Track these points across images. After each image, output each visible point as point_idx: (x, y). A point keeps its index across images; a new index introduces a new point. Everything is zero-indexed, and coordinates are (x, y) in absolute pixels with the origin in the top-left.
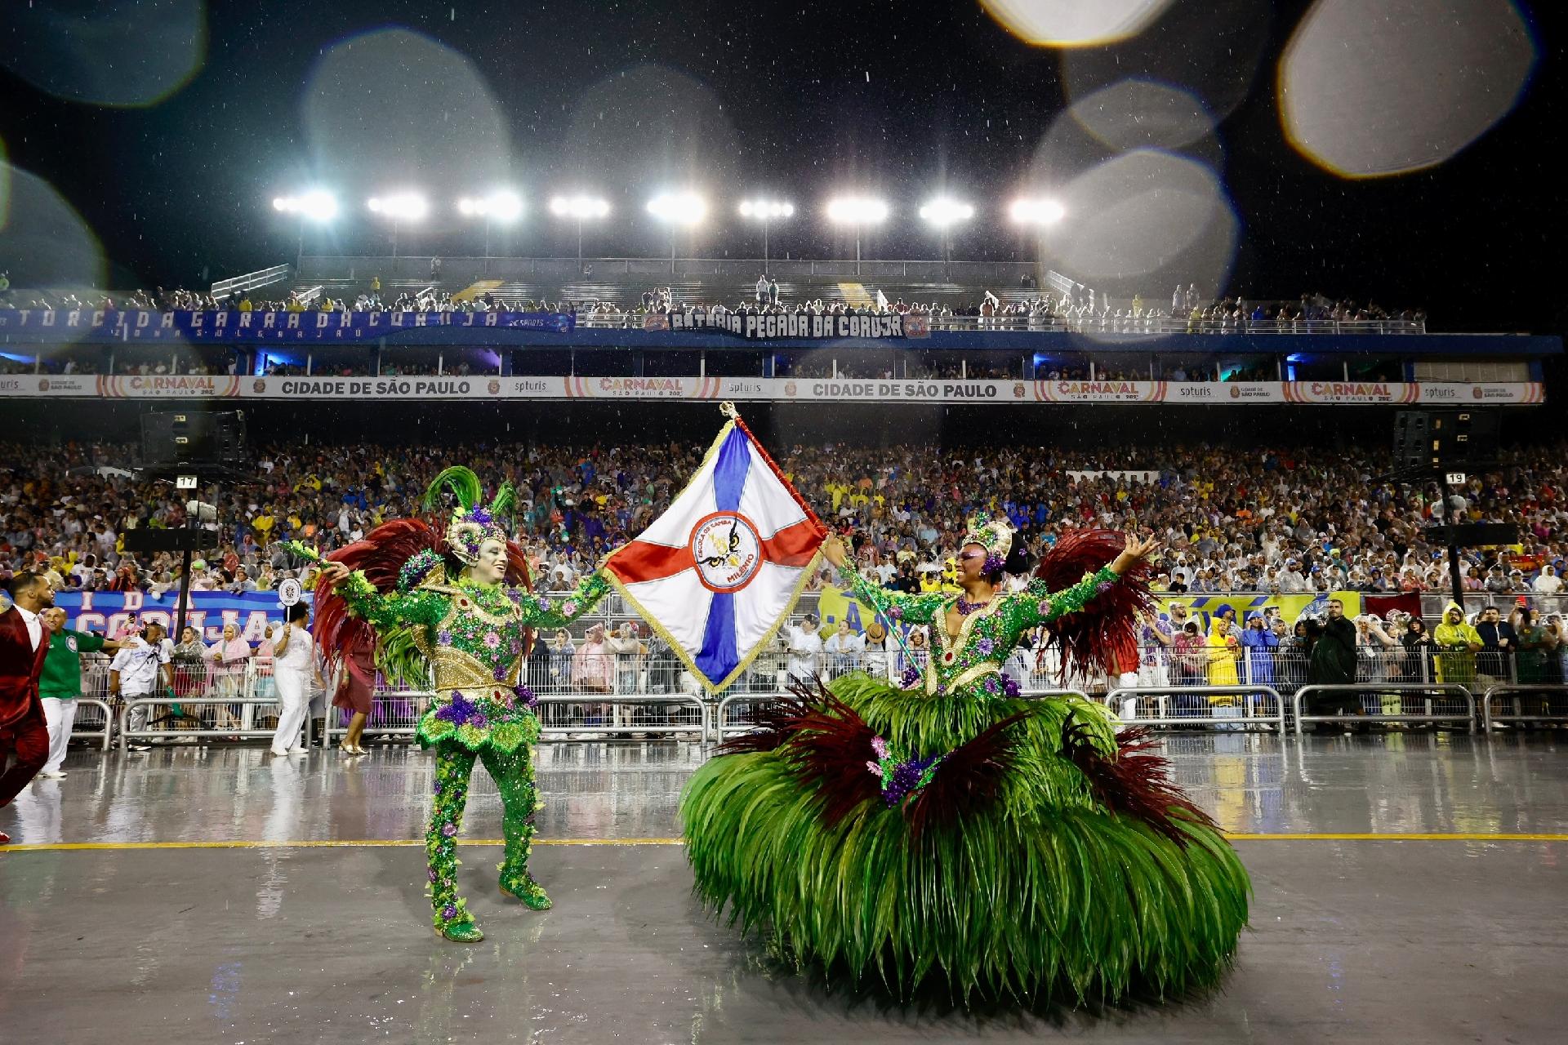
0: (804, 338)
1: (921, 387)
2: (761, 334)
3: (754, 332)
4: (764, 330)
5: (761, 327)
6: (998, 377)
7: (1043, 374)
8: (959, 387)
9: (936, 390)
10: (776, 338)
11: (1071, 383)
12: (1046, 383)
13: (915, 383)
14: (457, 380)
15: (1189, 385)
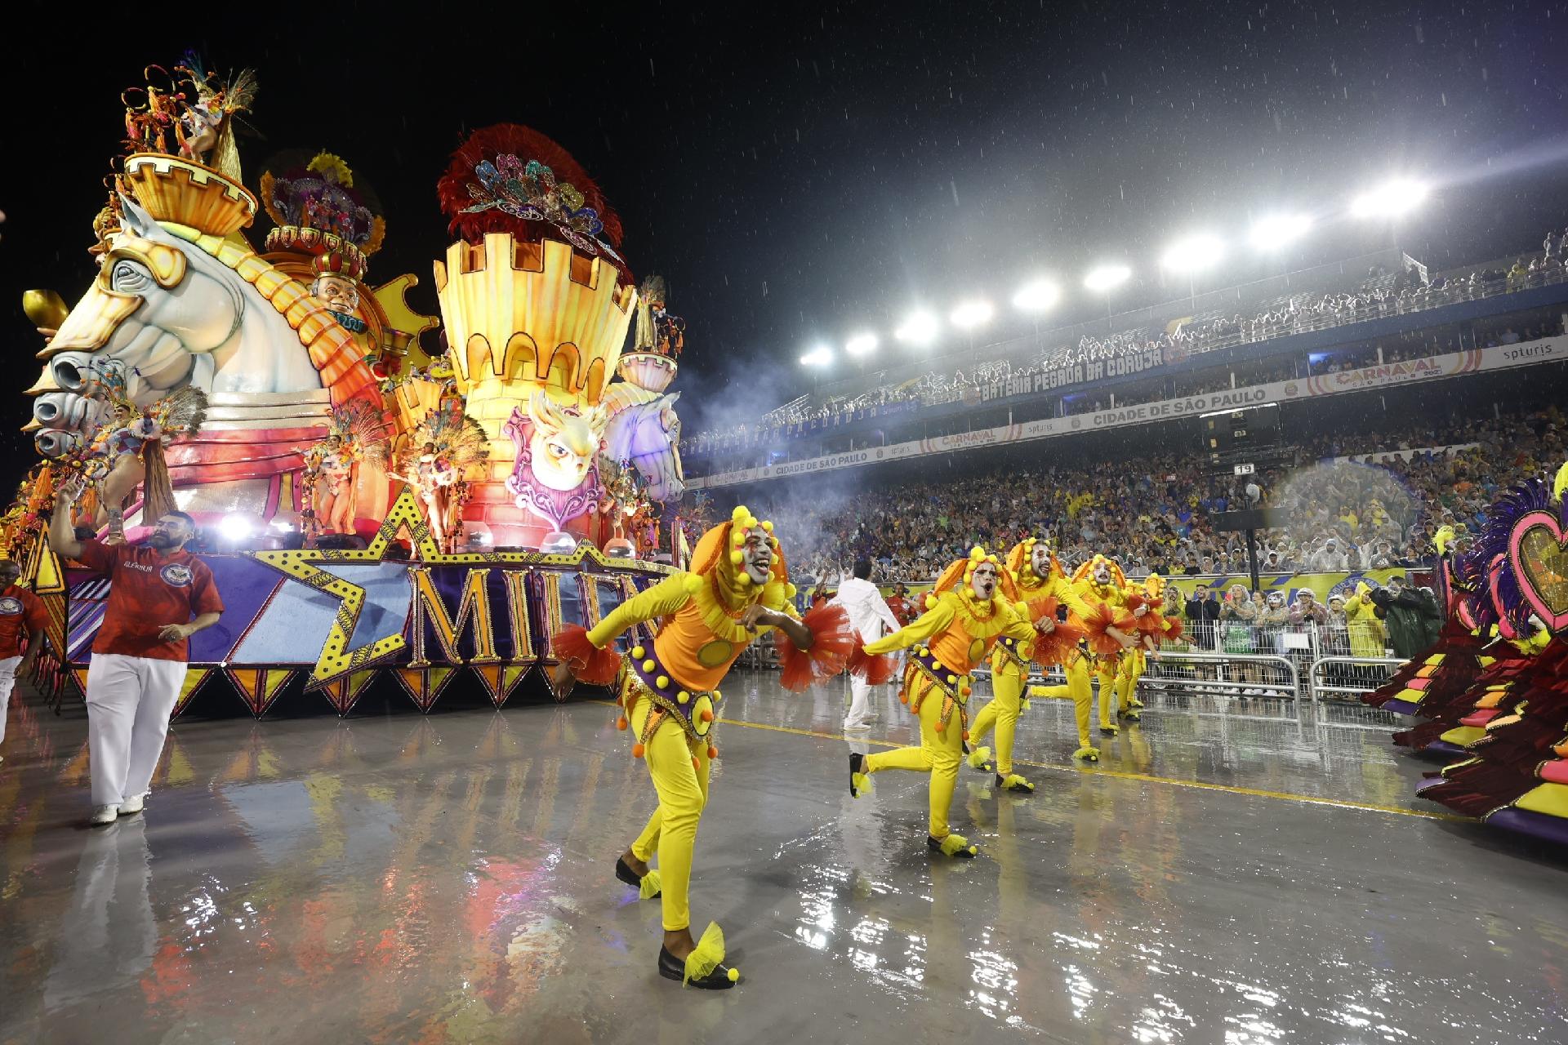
0: (1079, 383)
1: (1189, 403)
2: (1045, 387)
3: (1041, 386)
4: (1048, 384)
5: (1045, 381)
6: (1264, 382)
7: (1321, 369)
8: (1226, 397)
9: (1204, 403)
10: (1057, 387)
11: (1351, 372)
12: (1321, 377)
13: (1184, 400)
14: (860, 453)
15: (1517, 346)
